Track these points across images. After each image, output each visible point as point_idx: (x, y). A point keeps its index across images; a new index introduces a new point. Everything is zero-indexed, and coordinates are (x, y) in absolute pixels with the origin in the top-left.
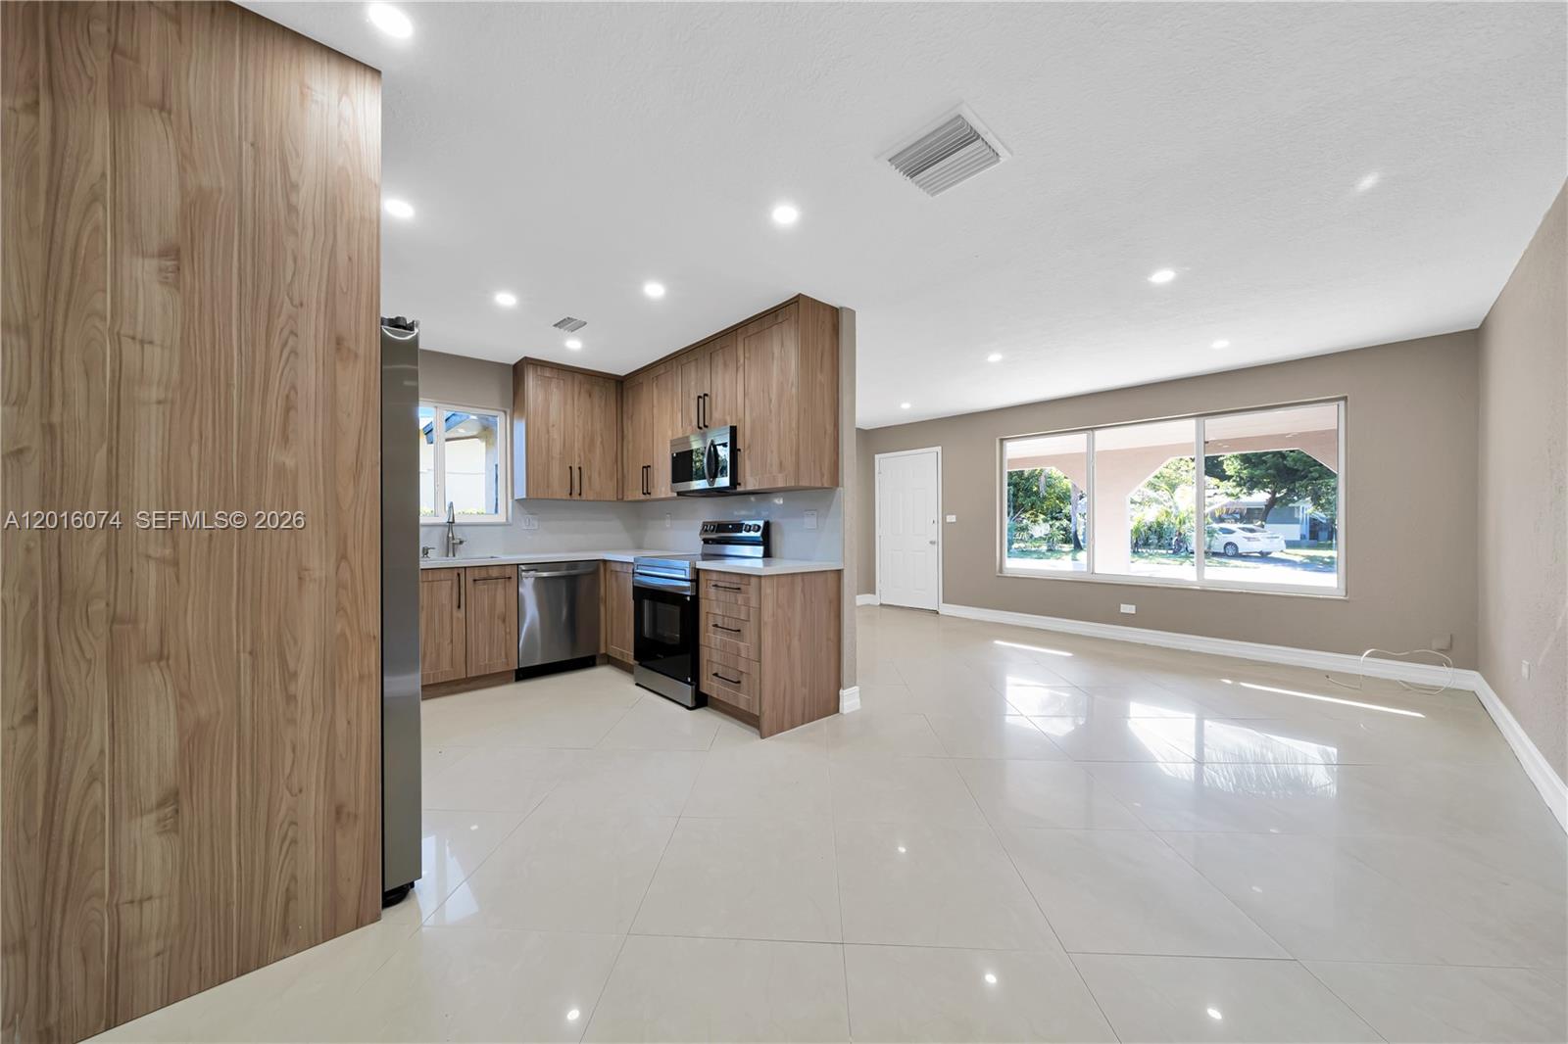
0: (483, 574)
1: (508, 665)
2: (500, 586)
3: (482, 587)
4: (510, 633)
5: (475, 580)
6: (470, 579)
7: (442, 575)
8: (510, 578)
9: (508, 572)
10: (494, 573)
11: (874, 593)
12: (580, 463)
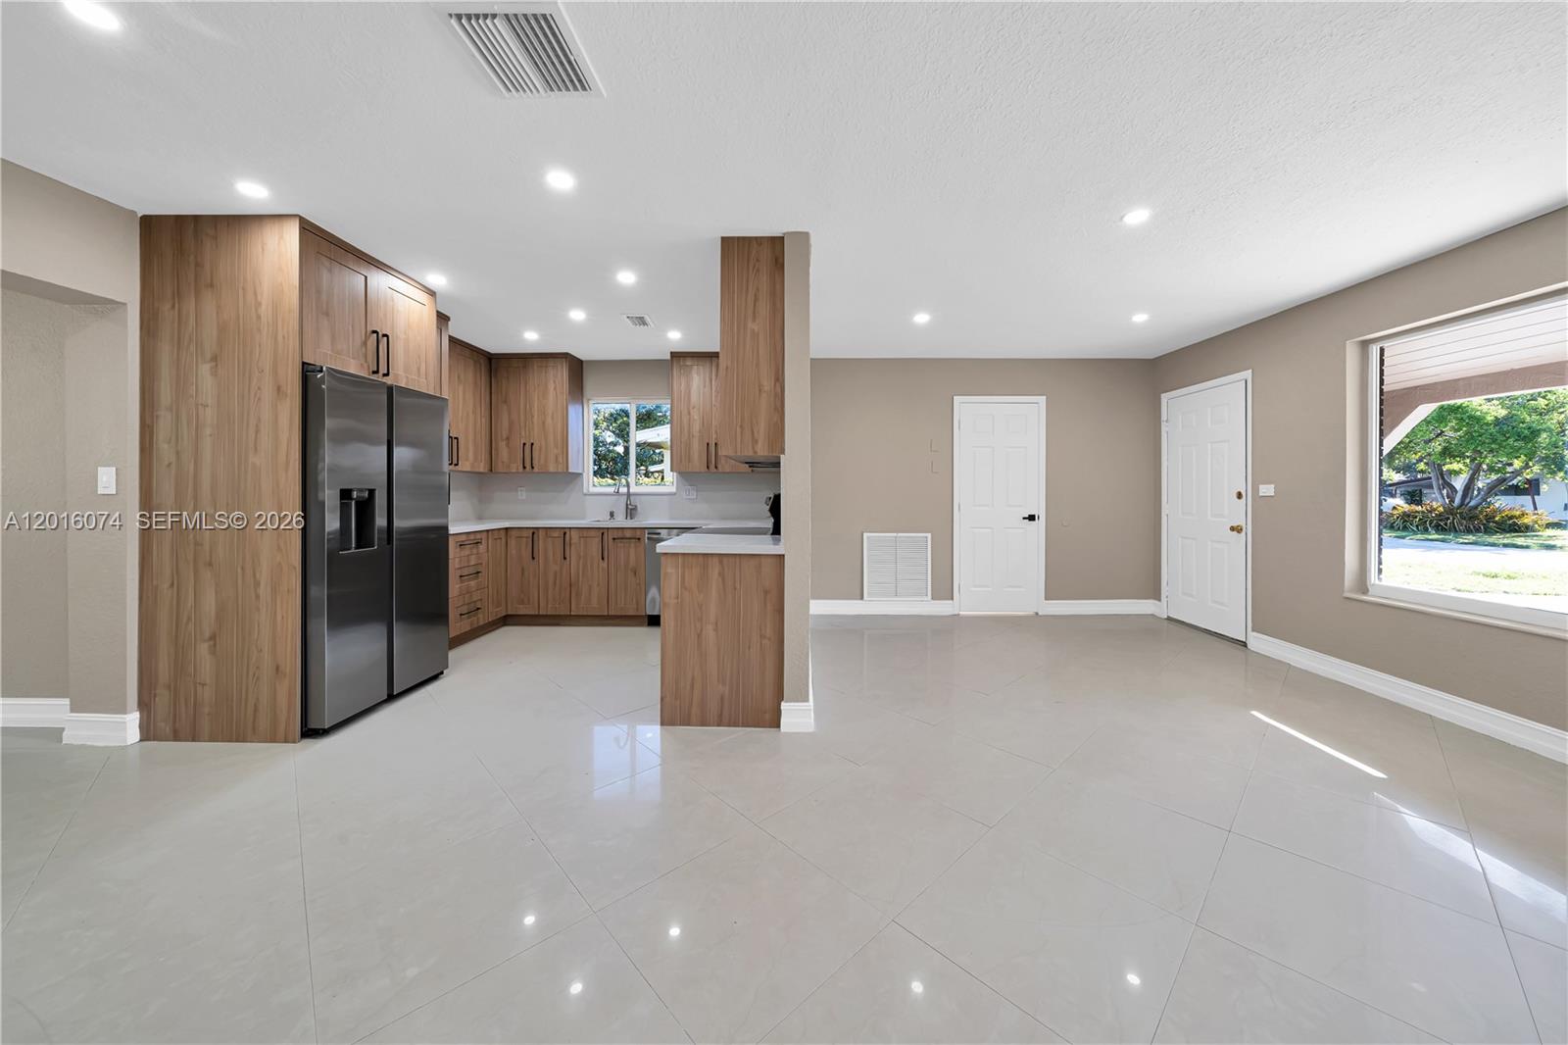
0: (620, 535)
1: (637, 609)
2: (632, 545)
3: (619, 545)
4: (639, 584)
5: (614, 539)
6: (610, 538)
7: (592, 533)
8: (639, 539)
9: (638, 533)
10: (628, 534)
11: (1160, 600)
12: (716, 439)
